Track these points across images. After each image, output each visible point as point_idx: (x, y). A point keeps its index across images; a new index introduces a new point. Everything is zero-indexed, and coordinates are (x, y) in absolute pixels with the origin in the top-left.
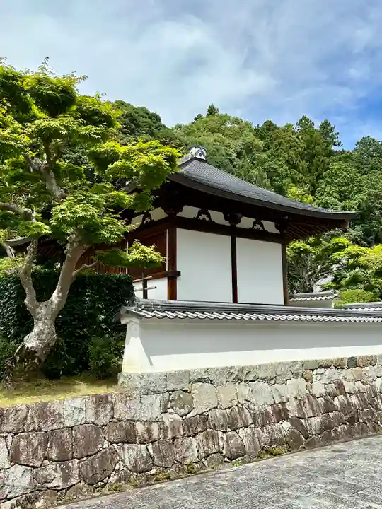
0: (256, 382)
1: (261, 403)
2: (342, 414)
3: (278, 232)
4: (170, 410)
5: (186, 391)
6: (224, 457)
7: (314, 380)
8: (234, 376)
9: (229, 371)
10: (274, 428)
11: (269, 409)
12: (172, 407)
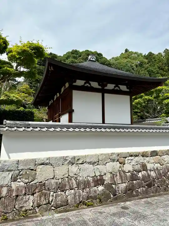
0: (84, 164)
1: (85, 176)
2: (143, 182)
3: (128, 90)
4: (19, 180)
5: (32, 170)
6: (52, 206)
7: (126, 163)
8: (68, 161)
9: (65, 159)
10: (91, 189)
11: (90, 179)
12: (20, 179)
